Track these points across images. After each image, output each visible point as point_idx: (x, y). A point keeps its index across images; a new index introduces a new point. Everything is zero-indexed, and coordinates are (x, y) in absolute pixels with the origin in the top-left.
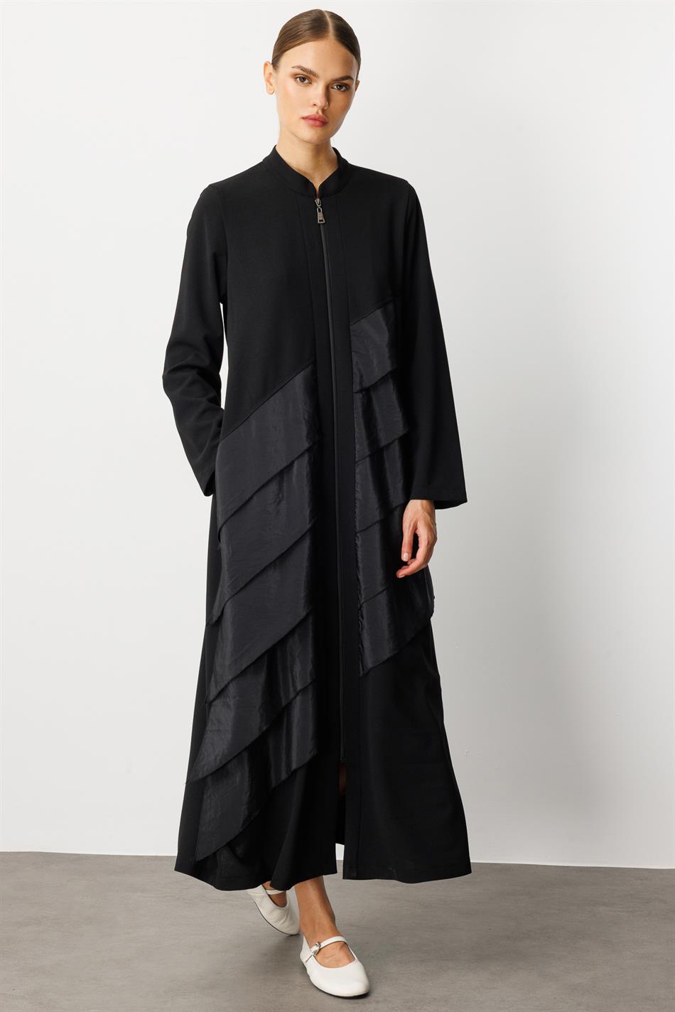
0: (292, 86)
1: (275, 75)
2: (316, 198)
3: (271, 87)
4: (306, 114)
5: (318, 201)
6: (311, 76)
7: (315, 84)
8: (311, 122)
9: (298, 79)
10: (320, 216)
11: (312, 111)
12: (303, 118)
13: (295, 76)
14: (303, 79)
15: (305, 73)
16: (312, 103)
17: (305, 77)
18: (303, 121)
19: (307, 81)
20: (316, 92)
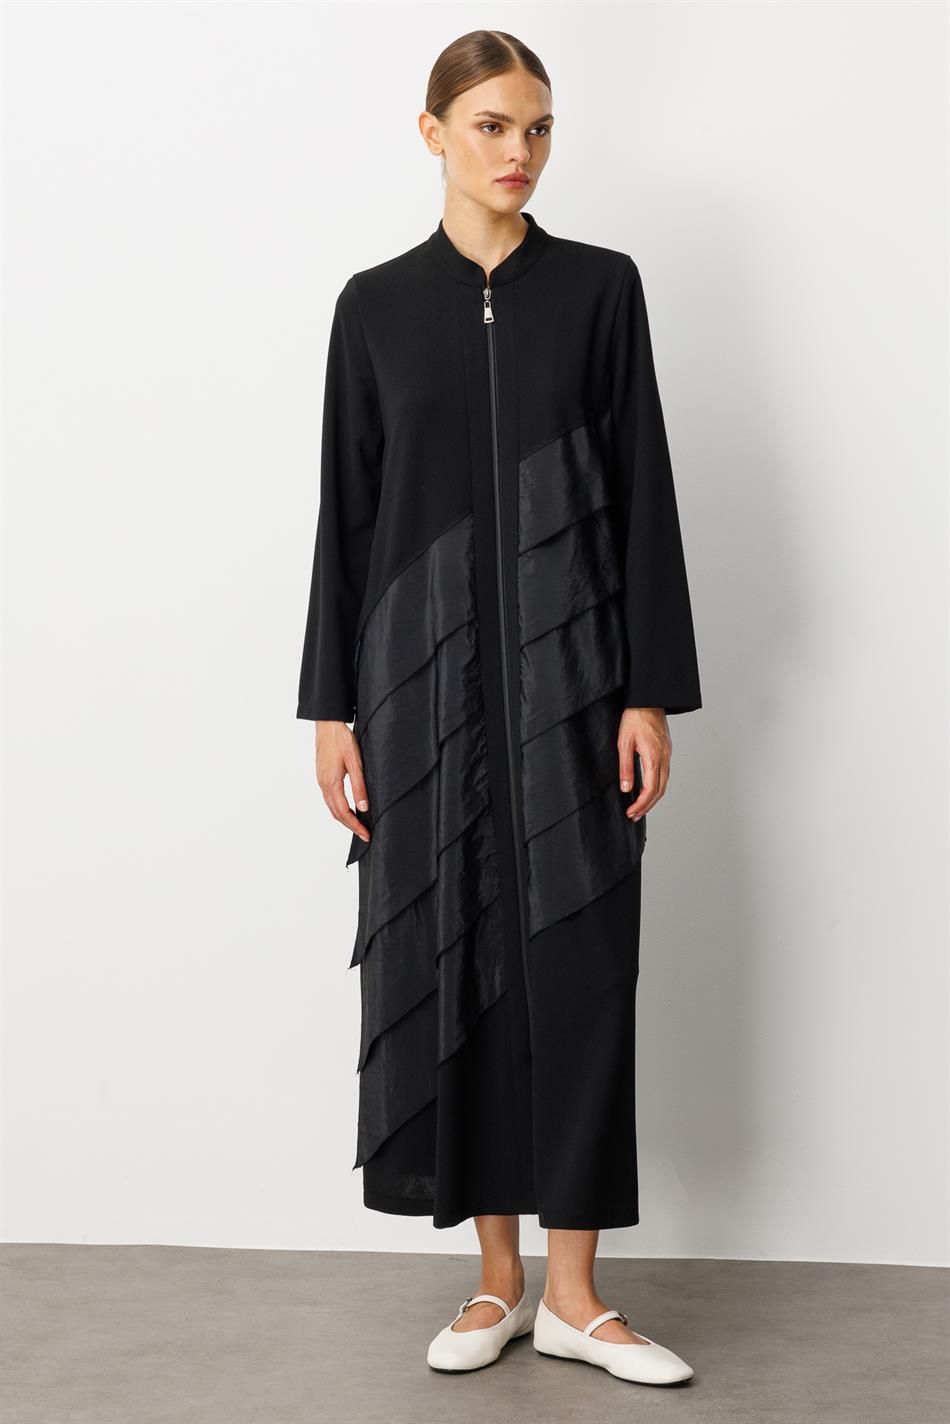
0: (475, 138)
1: (441, 128)
2: (486, 287)
3: (438, 146)
4: (502, 174)
5: (486, 292)
6: (504, 123)
7: (509, 133)
8: (509, 184)
9: (486, 129)
10: (488, 313)
11: (509, 170)
12: (497, 181)
13: (480, 126)
14: (492, 127)
15: (494, 120)
16: (507, 158)
17: (495, 125)
18: (497, 183)
19: (497, 129)
20: (512, 142)
